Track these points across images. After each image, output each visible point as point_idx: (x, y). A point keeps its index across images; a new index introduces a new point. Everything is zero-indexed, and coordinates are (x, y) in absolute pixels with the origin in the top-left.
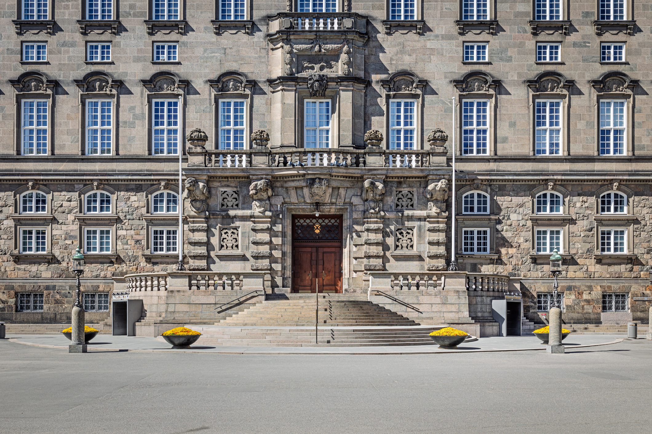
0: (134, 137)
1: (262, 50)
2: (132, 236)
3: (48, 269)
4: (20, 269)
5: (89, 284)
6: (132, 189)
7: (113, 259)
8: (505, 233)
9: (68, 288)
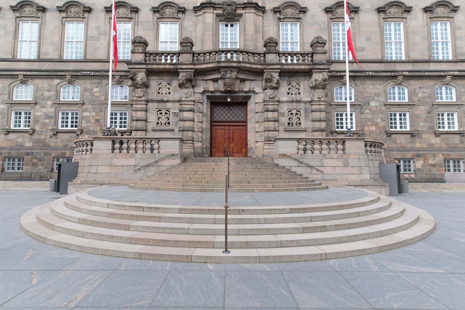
2: (93, 117)
3: (30, 140)
4: (9, 140)
5: (58, 151)
6: (95, 83)
7: (78, 133)
8: (366, 115)
9: (43, 154)
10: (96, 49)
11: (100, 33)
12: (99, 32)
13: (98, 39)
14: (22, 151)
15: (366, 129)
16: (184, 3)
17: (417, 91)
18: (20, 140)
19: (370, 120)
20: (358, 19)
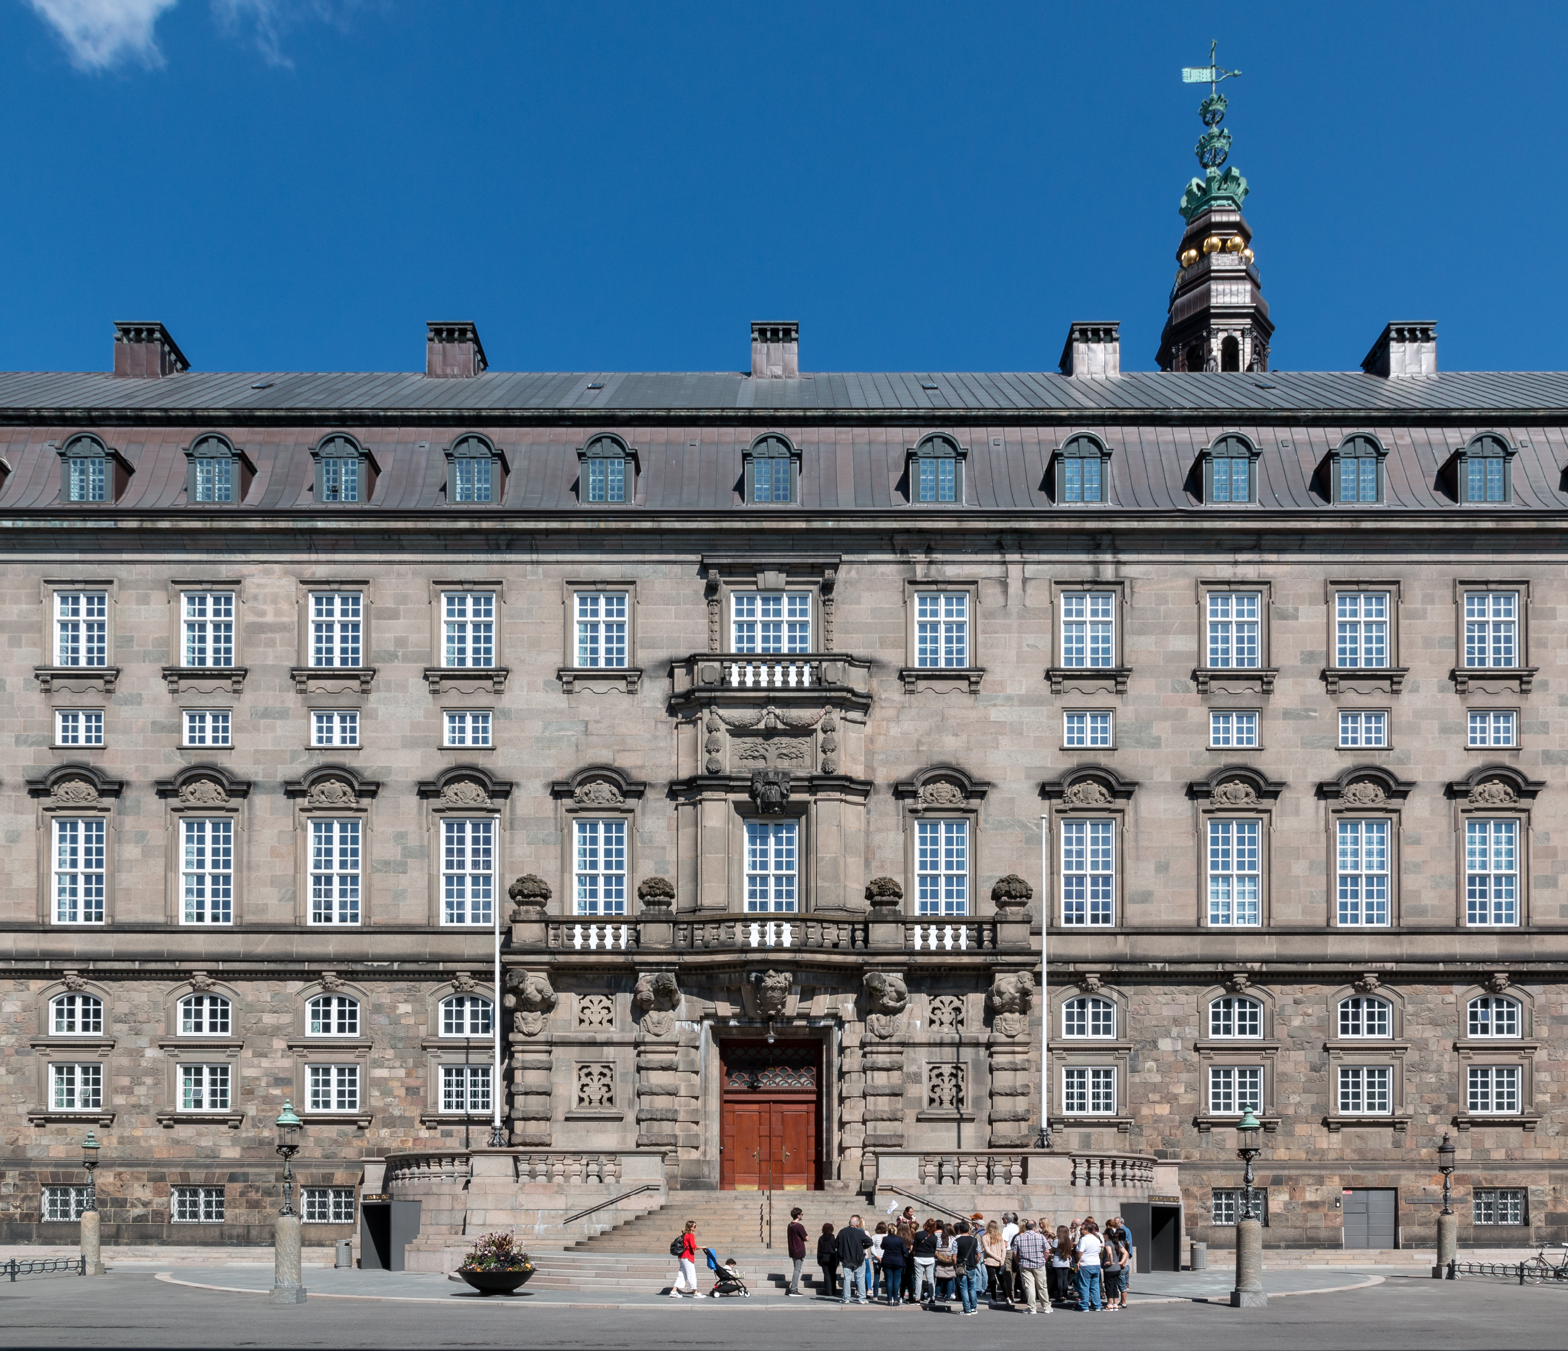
0: (404, 891)
1: (660, 726)
2: (399, 1079)
3: (235, 1141)
4: (177, 1142)
5: (314, 1171)
6: (401, 990)
7: (362, 1124)
8: (1147, 1075)
9: (272, 1178)
10: (400, 895)
11: (408, 853)
12: (404, 849)
13: (401, 868)
14: (218, 1171)
15: (1145, 1111)
16: (642, 767)
17: (1289, 1010)
18: (206, 1142)
19: (1155, 1088)
20: (1136, 812)
